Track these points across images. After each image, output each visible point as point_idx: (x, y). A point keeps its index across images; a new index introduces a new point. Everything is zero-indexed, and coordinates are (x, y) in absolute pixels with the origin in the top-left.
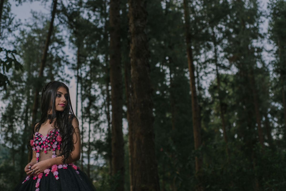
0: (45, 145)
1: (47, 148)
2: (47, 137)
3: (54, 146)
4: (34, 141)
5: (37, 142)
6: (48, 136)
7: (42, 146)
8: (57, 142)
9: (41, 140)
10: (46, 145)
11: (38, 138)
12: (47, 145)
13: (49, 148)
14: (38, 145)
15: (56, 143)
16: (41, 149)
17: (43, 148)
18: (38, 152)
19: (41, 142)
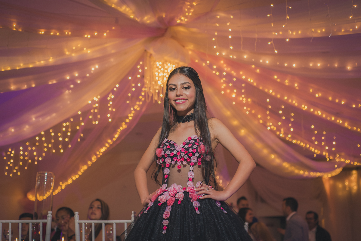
0: (179, 157)
1: (182, 162)
2: (184, 146)
3: (194, 160)
4: (164, 151)
5: (168, 152)
6: (186, 145)
7: (175, 159)
8: (199, 154)
9: (174, 150)
10: (181, 157)
11: (170, 146)
12: (183, 157)
13: (185, 163)
14: (169, 156)
15: (197, 155)
16: (173, 163)
17: (176, 162)
18: (168, 167)
19: (175, 152)
